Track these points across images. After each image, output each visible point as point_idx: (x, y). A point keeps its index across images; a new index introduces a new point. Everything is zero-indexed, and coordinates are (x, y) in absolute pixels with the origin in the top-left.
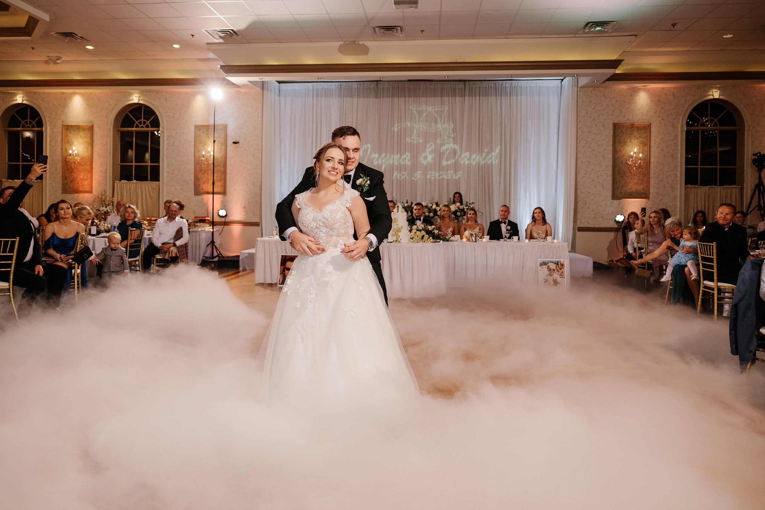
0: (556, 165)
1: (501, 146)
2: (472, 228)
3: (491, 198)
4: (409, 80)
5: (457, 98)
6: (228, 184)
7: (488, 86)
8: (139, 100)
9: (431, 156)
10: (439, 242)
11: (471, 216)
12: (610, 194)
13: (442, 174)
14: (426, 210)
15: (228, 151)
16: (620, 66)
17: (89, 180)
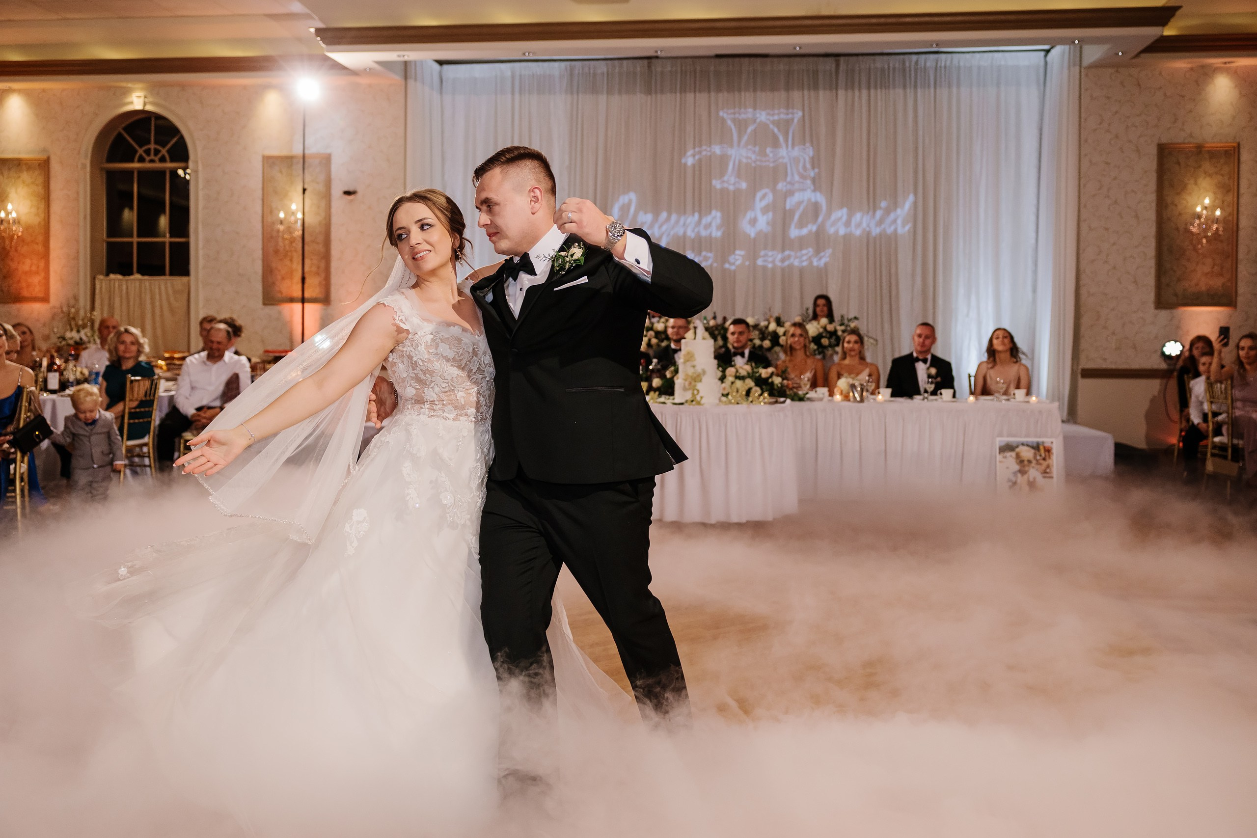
0: (1032, 235)
1: (916, 194)
2: (853, 372)
3: (894, 306)
4: (718, 56)
5: (821, 93)
6: (334, 280)
7: (886, 67)
8: (145, 104)
9: (765, 217)
10: (784, 402)
11: (851, 345)
12: (1151, 297)
13: (789, 257)
14: (755, 334)
15: (333, 210)
16: (1172, 20)
17: (43, 274)
